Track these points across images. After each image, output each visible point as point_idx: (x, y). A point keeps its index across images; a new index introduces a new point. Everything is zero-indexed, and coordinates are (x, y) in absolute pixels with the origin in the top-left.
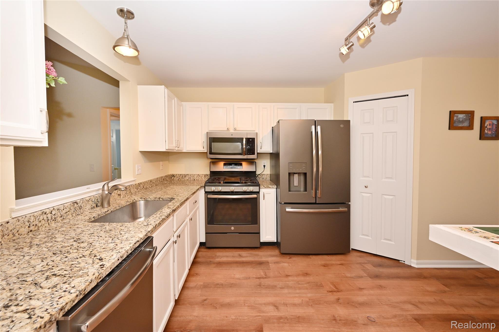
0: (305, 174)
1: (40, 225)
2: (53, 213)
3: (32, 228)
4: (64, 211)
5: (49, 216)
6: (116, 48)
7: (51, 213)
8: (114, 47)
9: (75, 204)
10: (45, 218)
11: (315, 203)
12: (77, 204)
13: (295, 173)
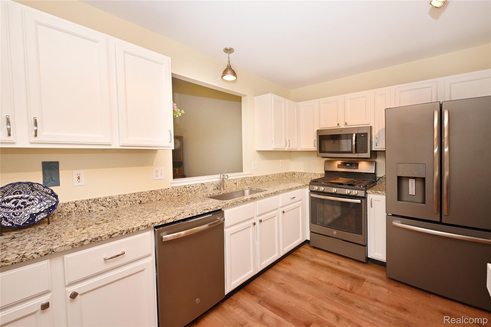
0: (424, 179)
1: (183, 193)
2: (190, 188)
3: (179, 194)
4: (196, 188)
5: (188, 189)
6: (223, 78)
7: (189, 188)
8: (222, 77)
9: (203, 185)
10: (186, 190)
11: (440, 223)
12: (204, 185)
13: (409, 178)
